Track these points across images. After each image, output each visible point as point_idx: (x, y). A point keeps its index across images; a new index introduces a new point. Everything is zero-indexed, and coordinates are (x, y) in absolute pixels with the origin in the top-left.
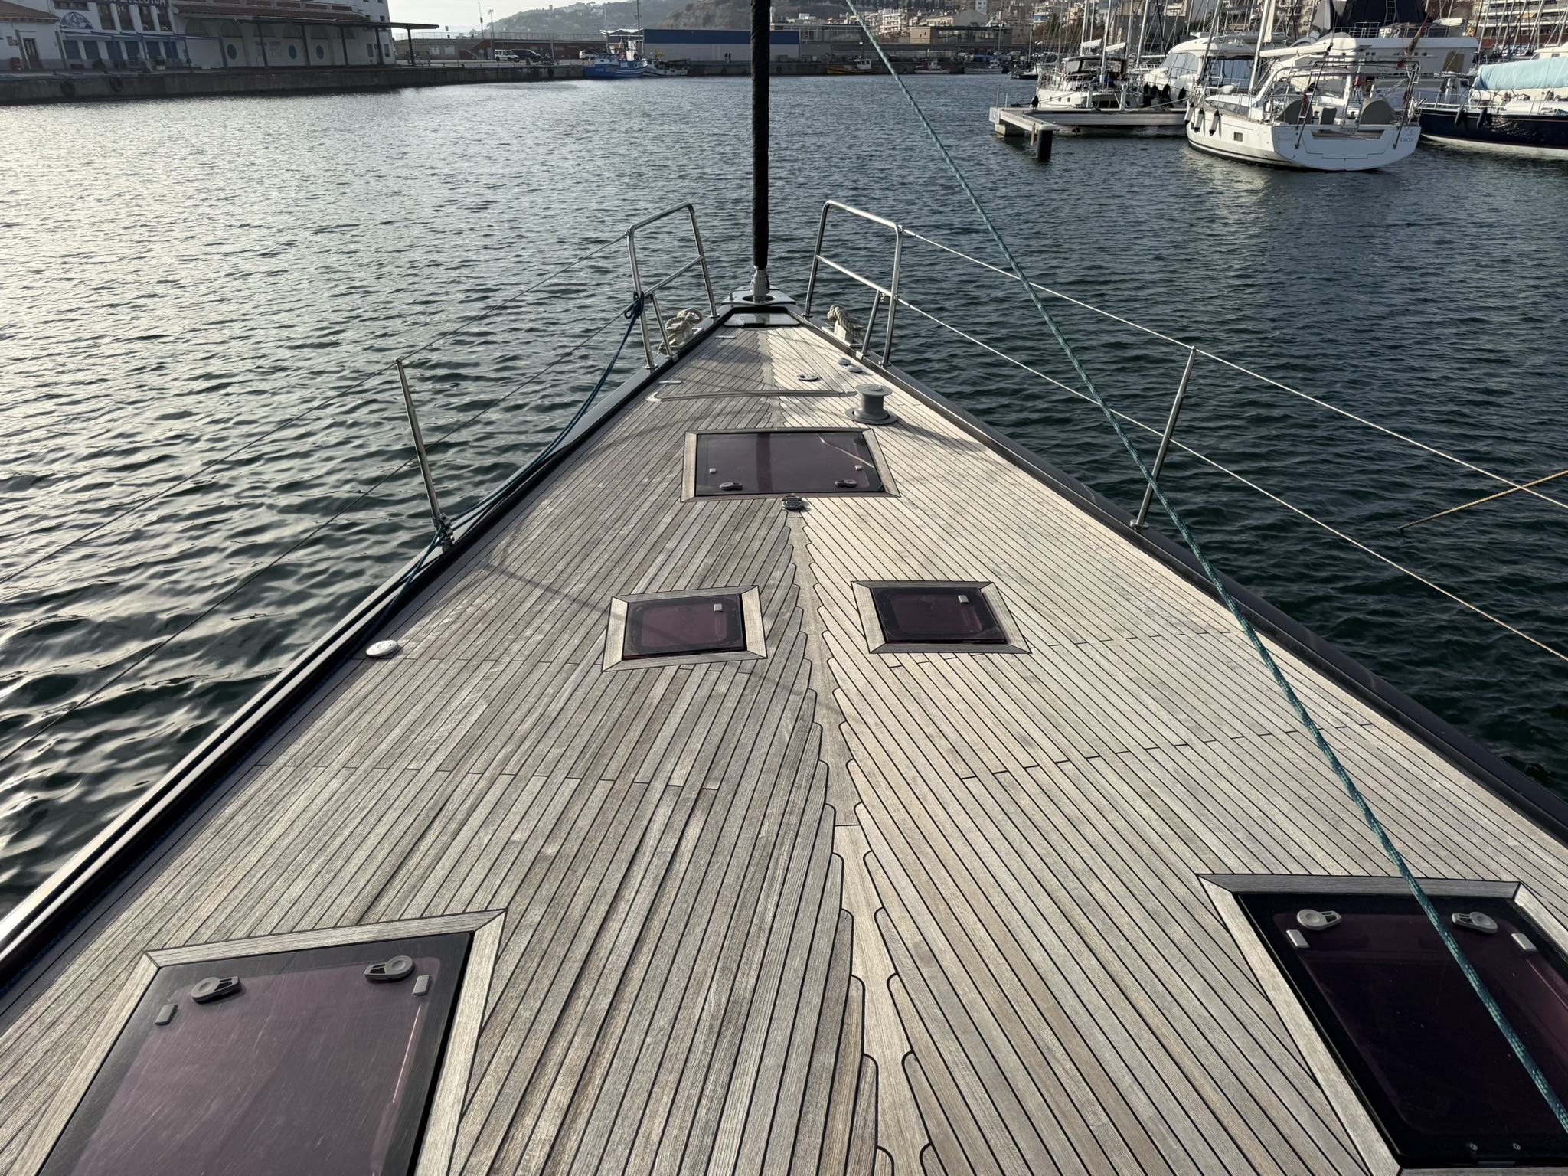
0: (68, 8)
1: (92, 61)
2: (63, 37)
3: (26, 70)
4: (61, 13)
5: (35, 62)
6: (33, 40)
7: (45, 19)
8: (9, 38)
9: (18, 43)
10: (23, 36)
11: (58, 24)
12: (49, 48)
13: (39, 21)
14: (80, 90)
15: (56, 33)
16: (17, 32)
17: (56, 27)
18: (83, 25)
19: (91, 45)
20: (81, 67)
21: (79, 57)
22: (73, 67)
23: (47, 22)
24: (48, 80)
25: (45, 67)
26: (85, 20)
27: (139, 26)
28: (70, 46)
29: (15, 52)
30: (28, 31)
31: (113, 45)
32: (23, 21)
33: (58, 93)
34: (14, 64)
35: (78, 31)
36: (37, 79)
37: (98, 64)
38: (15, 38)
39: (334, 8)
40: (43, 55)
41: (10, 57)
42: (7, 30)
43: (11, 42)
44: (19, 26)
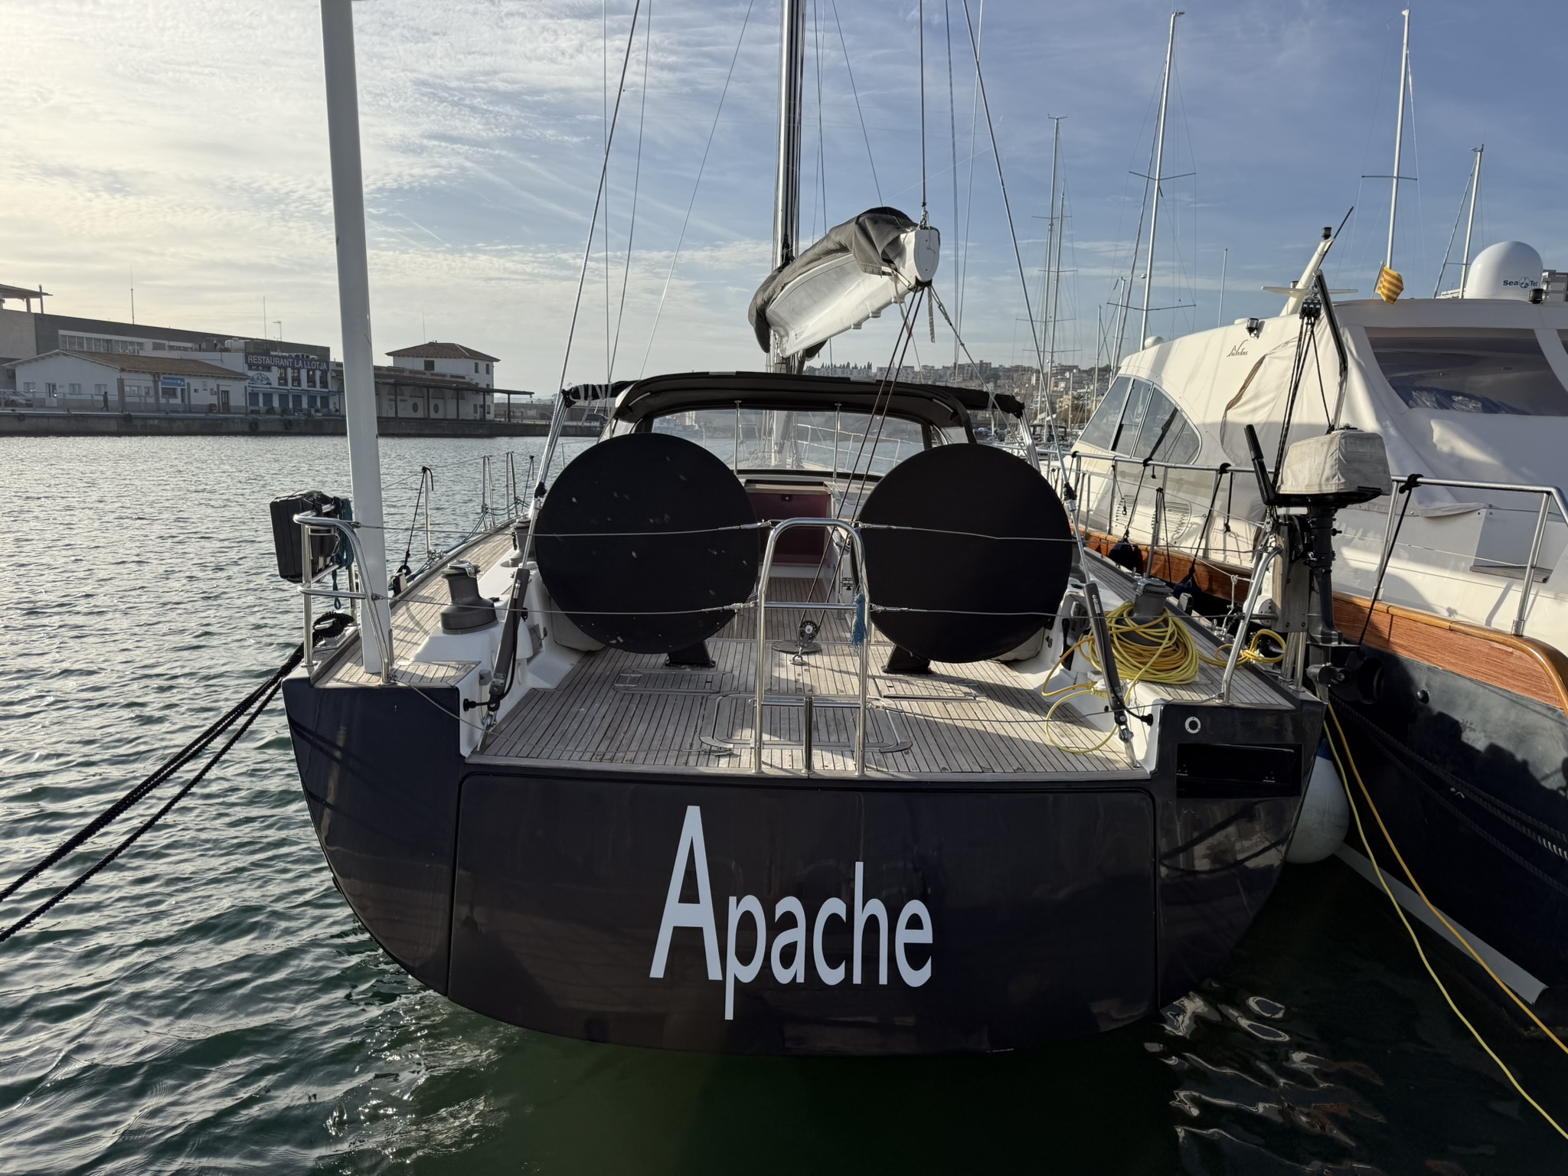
0: (257, 369)
1: (266, 408)
2: (249, 390)
3: (219, 412)
4: (251, 374)
5: (226, 407)
6: (227, 392)
7: (238, 377)
8: (211, 389)
9: (217, 393)
10: (221, 388)
11: (248, 381)
12: (238, 397)
13: (235, 378)
14: (262, 428)
15: (246, 387)
16: (218, 386)
17: (246, 383)
18: (265, 382)
19: (268, 397)
20: (257, 412)
21: (258, 405)
22: (253, 412)
23: (241, 379)
24: (242, 420)
25: (232, 411)
26: (267, 379)
27: (304, 385)
28: (253, 396)
29: (214, 400)
30: (225, 385)
31: (283, 398)
32: (224, 378)
33: (246, 428)
34: (211, 408)
35: (262, 387)
36: (234, 418)
37: (271, 410)
38: (215, 390)
39: (452, 376)
40: (232, 403)
41: (209, 403)
42: (212, 384)
43: (212, 393)
44: (220, 382)
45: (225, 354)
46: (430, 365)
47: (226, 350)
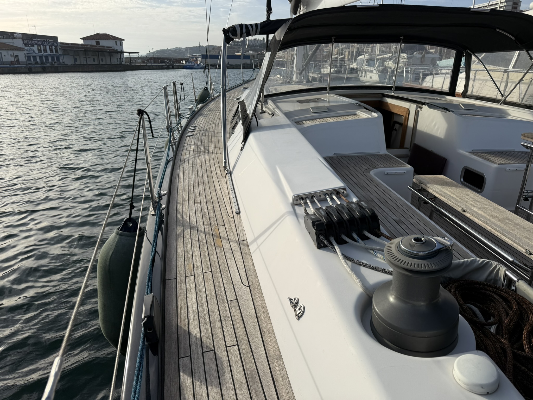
0: (29, 46)
1: (35, 62)
3: (15, 64)
4: (26, 48)
5: (18, 62)
6: (18, 56)
7: (21, 49)
8: (11, 55)
9: (13, 56)
10: (15, 54)
12: (22, 57)
14: (33, 70)
15: (25, 54)
17: (25, 52)
18: (32, 51)
19: (35, 57)
20: (31, 64)
21: (31, 61)
22: (29, 64)
24: (25, 67)
25: (21, 64)
26: (33, 50)
27: (49, 52)
28: (28, 57)
29: (13, 59)
31: (41, 57)
32: (15, 50)
33: (27, 71)
34: (12, 62)
35: (31, 53)
36: (21, 67)
37: (37, 63)
39: (107, 47)
40: (20, 60)
41: (11, 60)
42: (11, 53)
43: (11, 56)
44: (14, 52)
45: (14, 40)
46: (98, 43)
47: (14, 38)
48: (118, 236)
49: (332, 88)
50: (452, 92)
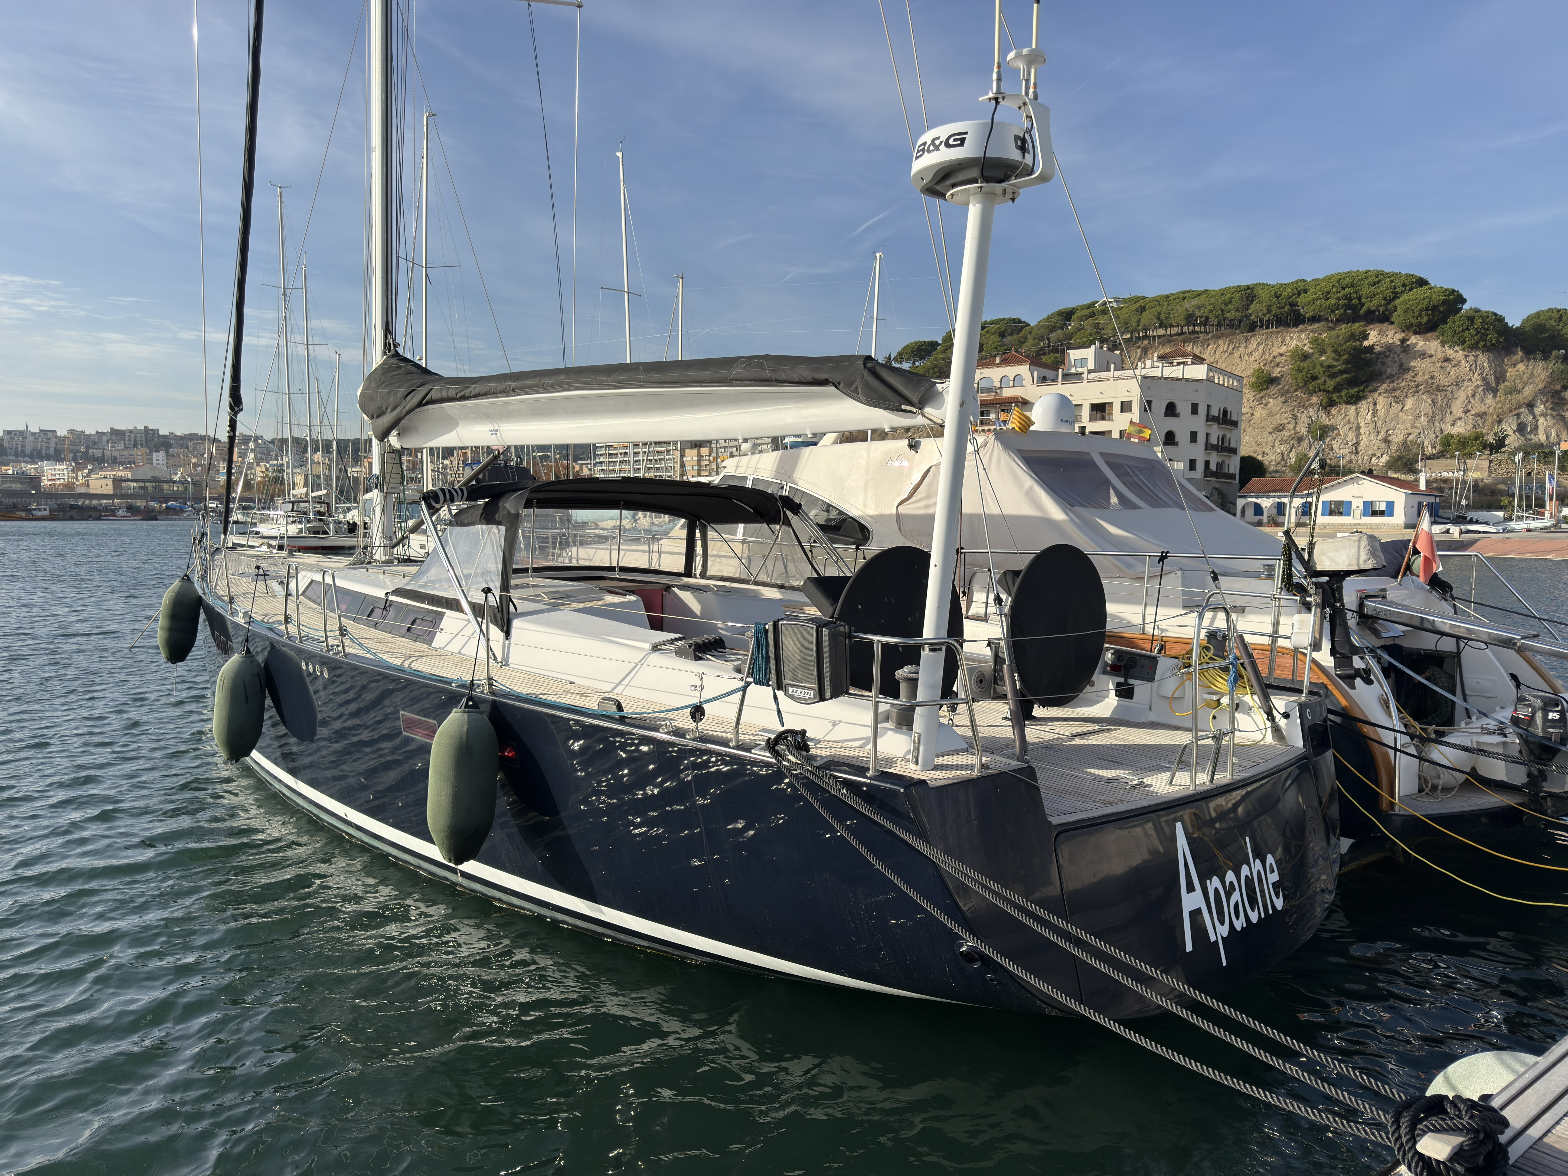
48: (466, 715)
49: (535, 570)
50: (688, 573)
